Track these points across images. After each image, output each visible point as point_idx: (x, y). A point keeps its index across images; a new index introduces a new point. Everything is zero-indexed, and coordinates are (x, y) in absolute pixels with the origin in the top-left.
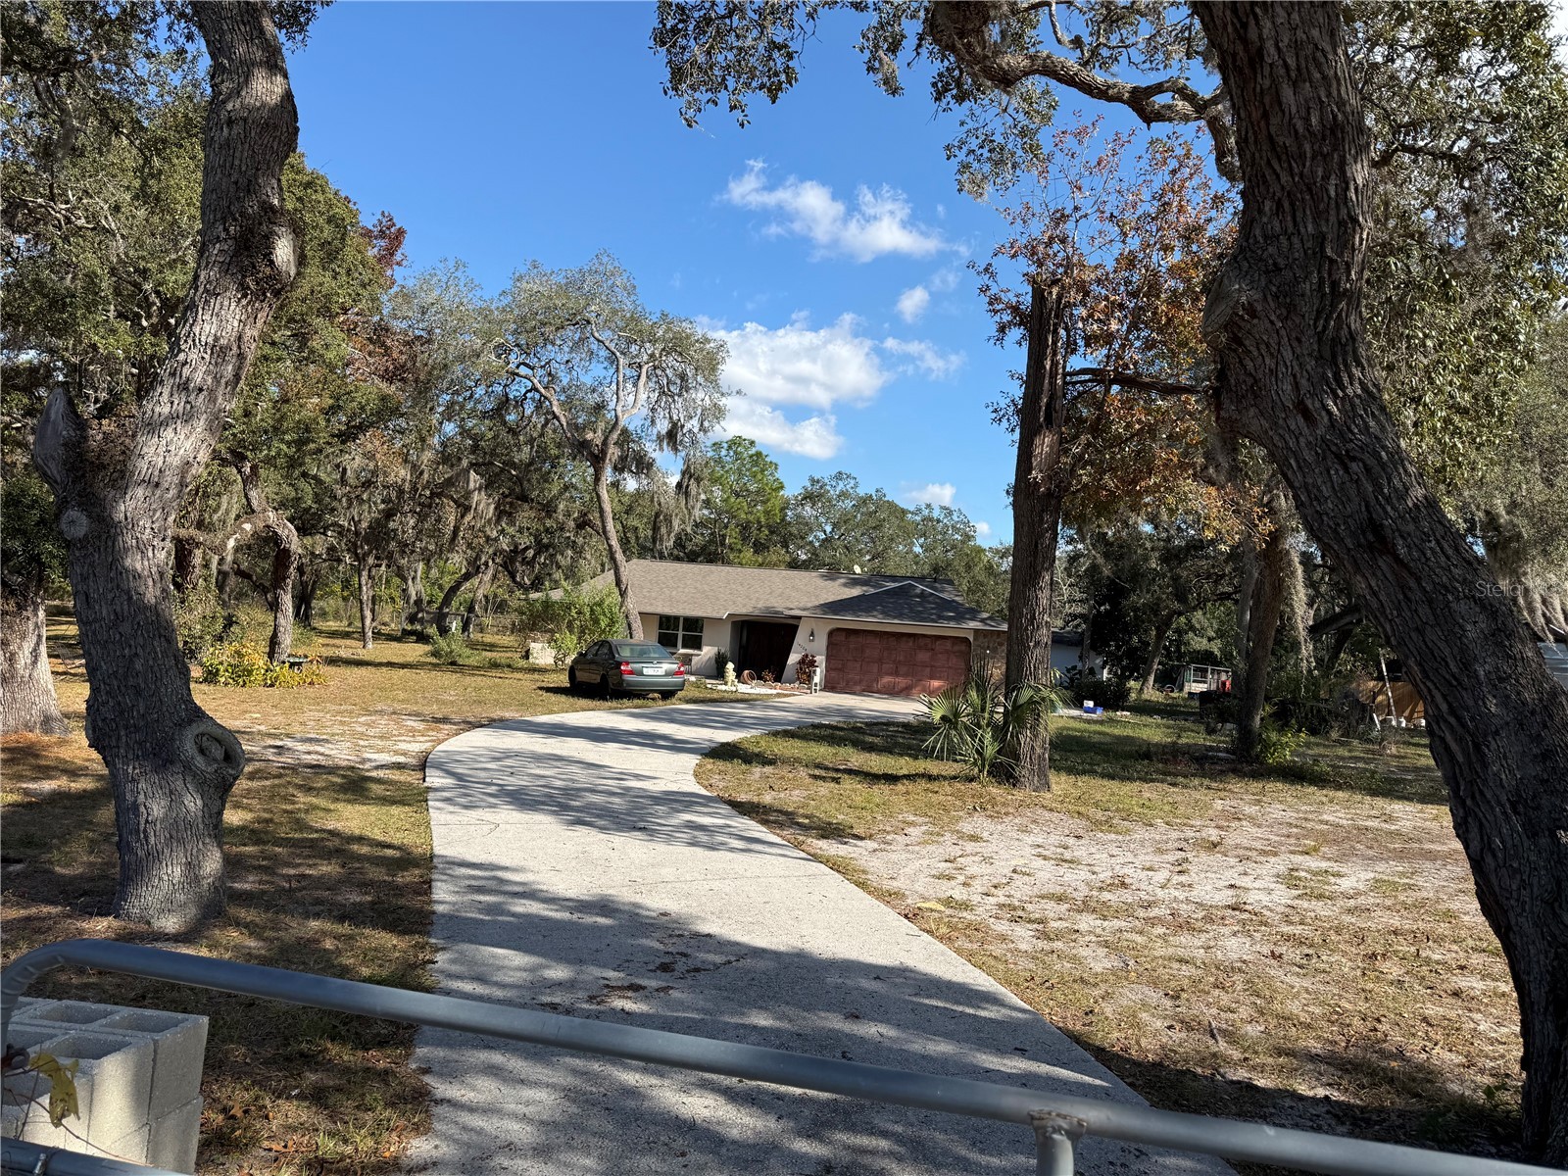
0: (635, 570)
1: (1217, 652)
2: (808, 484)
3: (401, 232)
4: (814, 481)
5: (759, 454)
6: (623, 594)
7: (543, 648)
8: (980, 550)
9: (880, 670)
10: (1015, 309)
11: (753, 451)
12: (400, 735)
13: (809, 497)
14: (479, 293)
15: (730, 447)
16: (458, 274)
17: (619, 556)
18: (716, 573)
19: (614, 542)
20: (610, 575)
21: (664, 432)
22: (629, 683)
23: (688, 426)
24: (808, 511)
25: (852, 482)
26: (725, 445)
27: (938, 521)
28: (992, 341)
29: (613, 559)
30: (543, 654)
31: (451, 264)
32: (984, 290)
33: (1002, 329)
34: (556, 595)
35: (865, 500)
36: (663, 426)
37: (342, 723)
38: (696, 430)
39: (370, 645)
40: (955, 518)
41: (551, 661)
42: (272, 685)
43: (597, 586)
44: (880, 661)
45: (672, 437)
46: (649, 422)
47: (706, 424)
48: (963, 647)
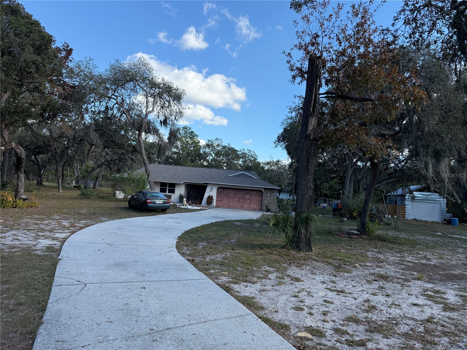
0: (152, 167)
1: (328, 194)
2: (207, 142)
3: (71, 50)
4: (209, 141)
5: (192, 132)
6: (148, 176)
7: (120, 193)
8: (259, 163)
9: (234, 201)
10: (300, 70)
11: (190, 131)
12: (59, 229)
13: (208, 146)
14: (97, 69)
15: (183, 130)
16: (90, 62)
17: (147, 162)
18: (179, 168)
19: (145, 157)
20: (144, 169)
21: (162, 120)
22: (150, 207)
23: (171, 118)
24: (207, 150)
25: (221, 141)
26: (182, 129)
27: (247, 154)
28: (290, 82)
29: (145, 163)
30: (120, 195)
31: (88, 59)
32: (289, 62)
33: (294, 77)
34: (126, 175)
35: (224, 147)
36: (162, 118)
37: (36, 224)
38: (173, 119)
39: (61, 191)
40: (252, 153)
41: (123, 197)
42: (15, 207)
43: (140, 172)
44: (234, 198)
45: (165, 123)
46: (157, 117)
47: (177, 118)
48: (260, 193)
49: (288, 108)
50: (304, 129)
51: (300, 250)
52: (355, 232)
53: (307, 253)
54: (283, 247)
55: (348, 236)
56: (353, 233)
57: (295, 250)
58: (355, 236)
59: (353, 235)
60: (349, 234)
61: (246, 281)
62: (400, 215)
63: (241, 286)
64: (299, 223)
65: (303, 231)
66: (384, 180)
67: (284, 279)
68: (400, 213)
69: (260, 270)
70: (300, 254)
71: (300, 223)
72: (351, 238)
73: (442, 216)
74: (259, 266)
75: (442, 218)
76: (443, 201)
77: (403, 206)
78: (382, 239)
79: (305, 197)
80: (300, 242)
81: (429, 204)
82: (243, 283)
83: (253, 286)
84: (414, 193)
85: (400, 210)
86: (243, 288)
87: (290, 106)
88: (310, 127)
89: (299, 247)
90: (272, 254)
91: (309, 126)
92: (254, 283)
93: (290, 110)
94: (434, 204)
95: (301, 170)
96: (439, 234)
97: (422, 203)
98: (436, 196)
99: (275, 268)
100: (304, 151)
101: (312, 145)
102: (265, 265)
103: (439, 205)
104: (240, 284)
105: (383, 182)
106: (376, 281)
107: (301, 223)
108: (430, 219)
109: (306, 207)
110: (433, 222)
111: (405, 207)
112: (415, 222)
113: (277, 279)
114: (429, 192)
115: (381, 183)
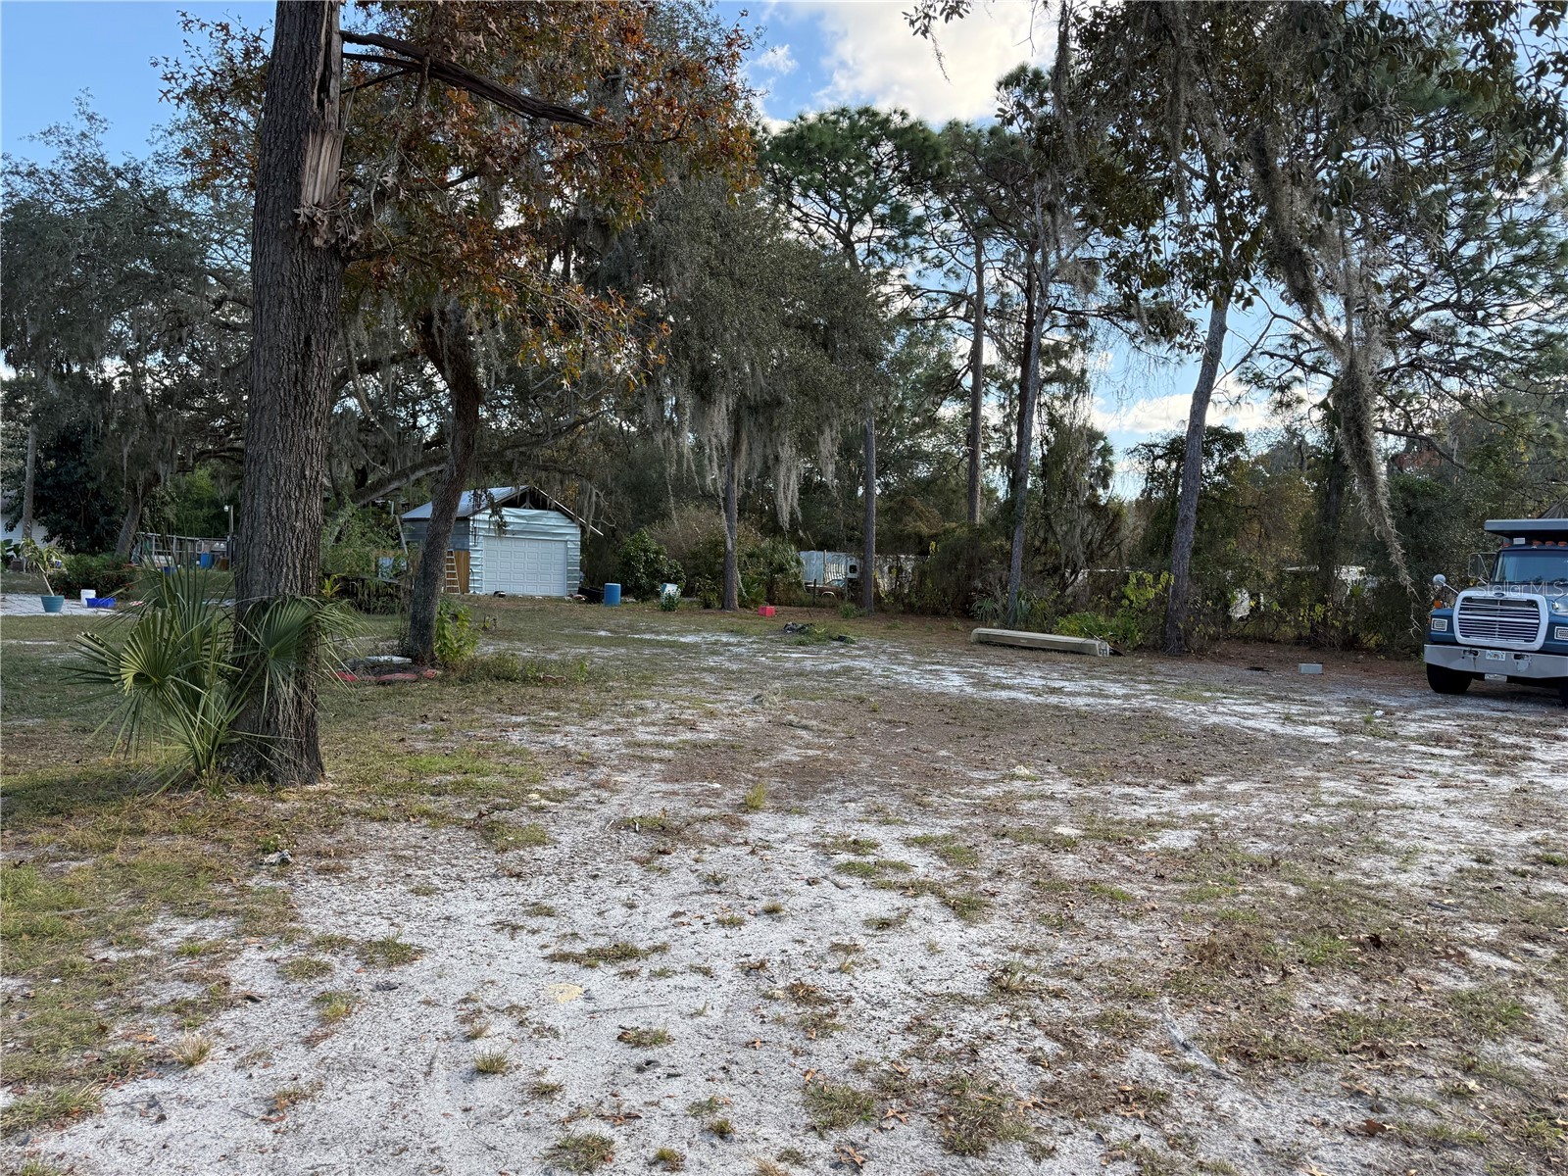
49: (160, 71)
50: (278, 192)
51: (272, 781)
52: (396, 659)
53: (310, 788)
54: (188, 782)
55: (372, 678)
56: (388, 663)
57: (249, 786)
58: (399, 676)
59: (391, 672)
60: (375, 668)
61: (122, 1070)
62: (454, 582)
63: (112, 1120)
64: (264, 656)
65: (287, 691)
66: (414, 468)
67: (324, 969)
68: (453, 575)
69: (146, 952)
70: (284, 801)
71: (271, 656)
72: (390, 683)
73: (569, 578)
74: (120, 927)
75: (569, 586)
76: (572, 533)
77: (463, 553)
78: (500, 673)
79: (293, 529)
80: (272, 742)
81: (536, 544)
82: (114, 1095)
83: (195, 1090)
84: (505, 511)
85: (452, 568)
86: (140, 1130)
87: (171, 63)
88: (310, 189)
89: (269, 767)
90: (143, 832)
91: (307, 179)
92: (191, 1064)
93: (166, 86)
94: (549, 544)
95: (268, 398)
96: (603, 633)
97: (518, 543)
98: (551, 520)
99: (222, 913)
100: (281, 302)
101: (320, 279)
102: (157, 912)
103: (562, 545)
104: (100, 1111)
105: (413, 473)
106: (664, 852)
107: (277, 655)
108: (538, 592)
109: (295, 577)
110: (548, 599)
111: (468, 558)
112: (497, 602)
113: (294, 986)
114: (537, 508)
115: (407, 477)
